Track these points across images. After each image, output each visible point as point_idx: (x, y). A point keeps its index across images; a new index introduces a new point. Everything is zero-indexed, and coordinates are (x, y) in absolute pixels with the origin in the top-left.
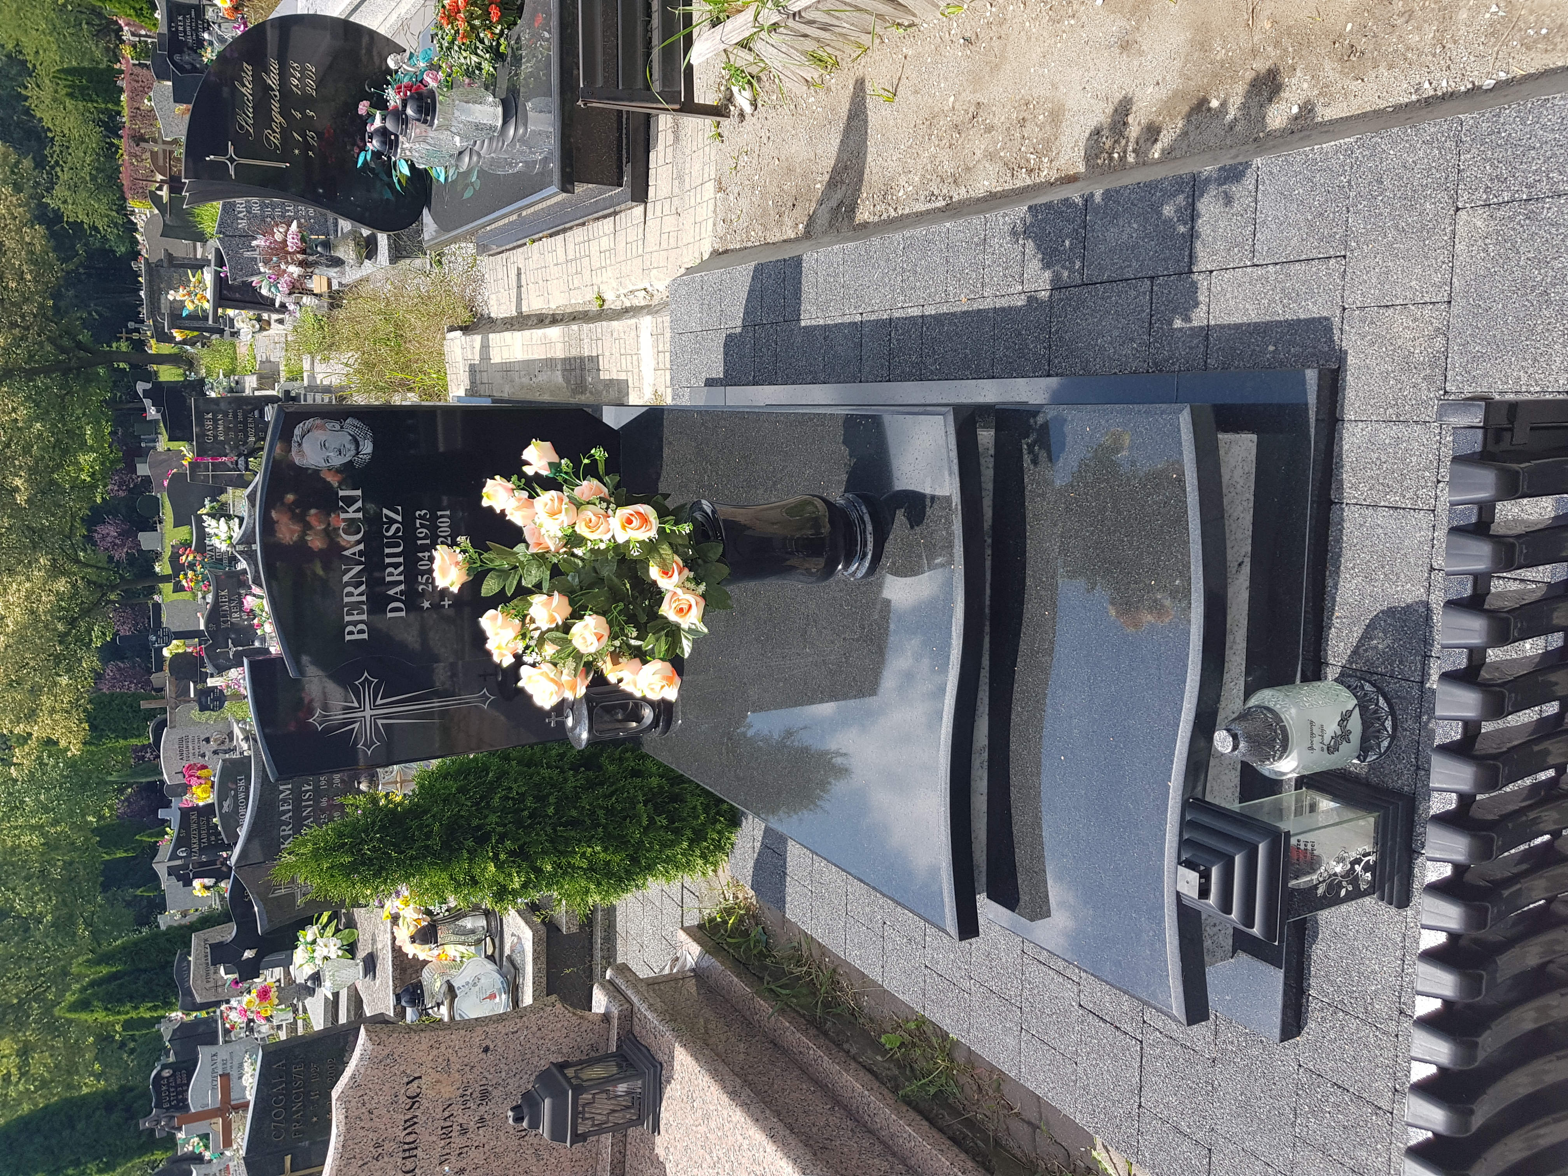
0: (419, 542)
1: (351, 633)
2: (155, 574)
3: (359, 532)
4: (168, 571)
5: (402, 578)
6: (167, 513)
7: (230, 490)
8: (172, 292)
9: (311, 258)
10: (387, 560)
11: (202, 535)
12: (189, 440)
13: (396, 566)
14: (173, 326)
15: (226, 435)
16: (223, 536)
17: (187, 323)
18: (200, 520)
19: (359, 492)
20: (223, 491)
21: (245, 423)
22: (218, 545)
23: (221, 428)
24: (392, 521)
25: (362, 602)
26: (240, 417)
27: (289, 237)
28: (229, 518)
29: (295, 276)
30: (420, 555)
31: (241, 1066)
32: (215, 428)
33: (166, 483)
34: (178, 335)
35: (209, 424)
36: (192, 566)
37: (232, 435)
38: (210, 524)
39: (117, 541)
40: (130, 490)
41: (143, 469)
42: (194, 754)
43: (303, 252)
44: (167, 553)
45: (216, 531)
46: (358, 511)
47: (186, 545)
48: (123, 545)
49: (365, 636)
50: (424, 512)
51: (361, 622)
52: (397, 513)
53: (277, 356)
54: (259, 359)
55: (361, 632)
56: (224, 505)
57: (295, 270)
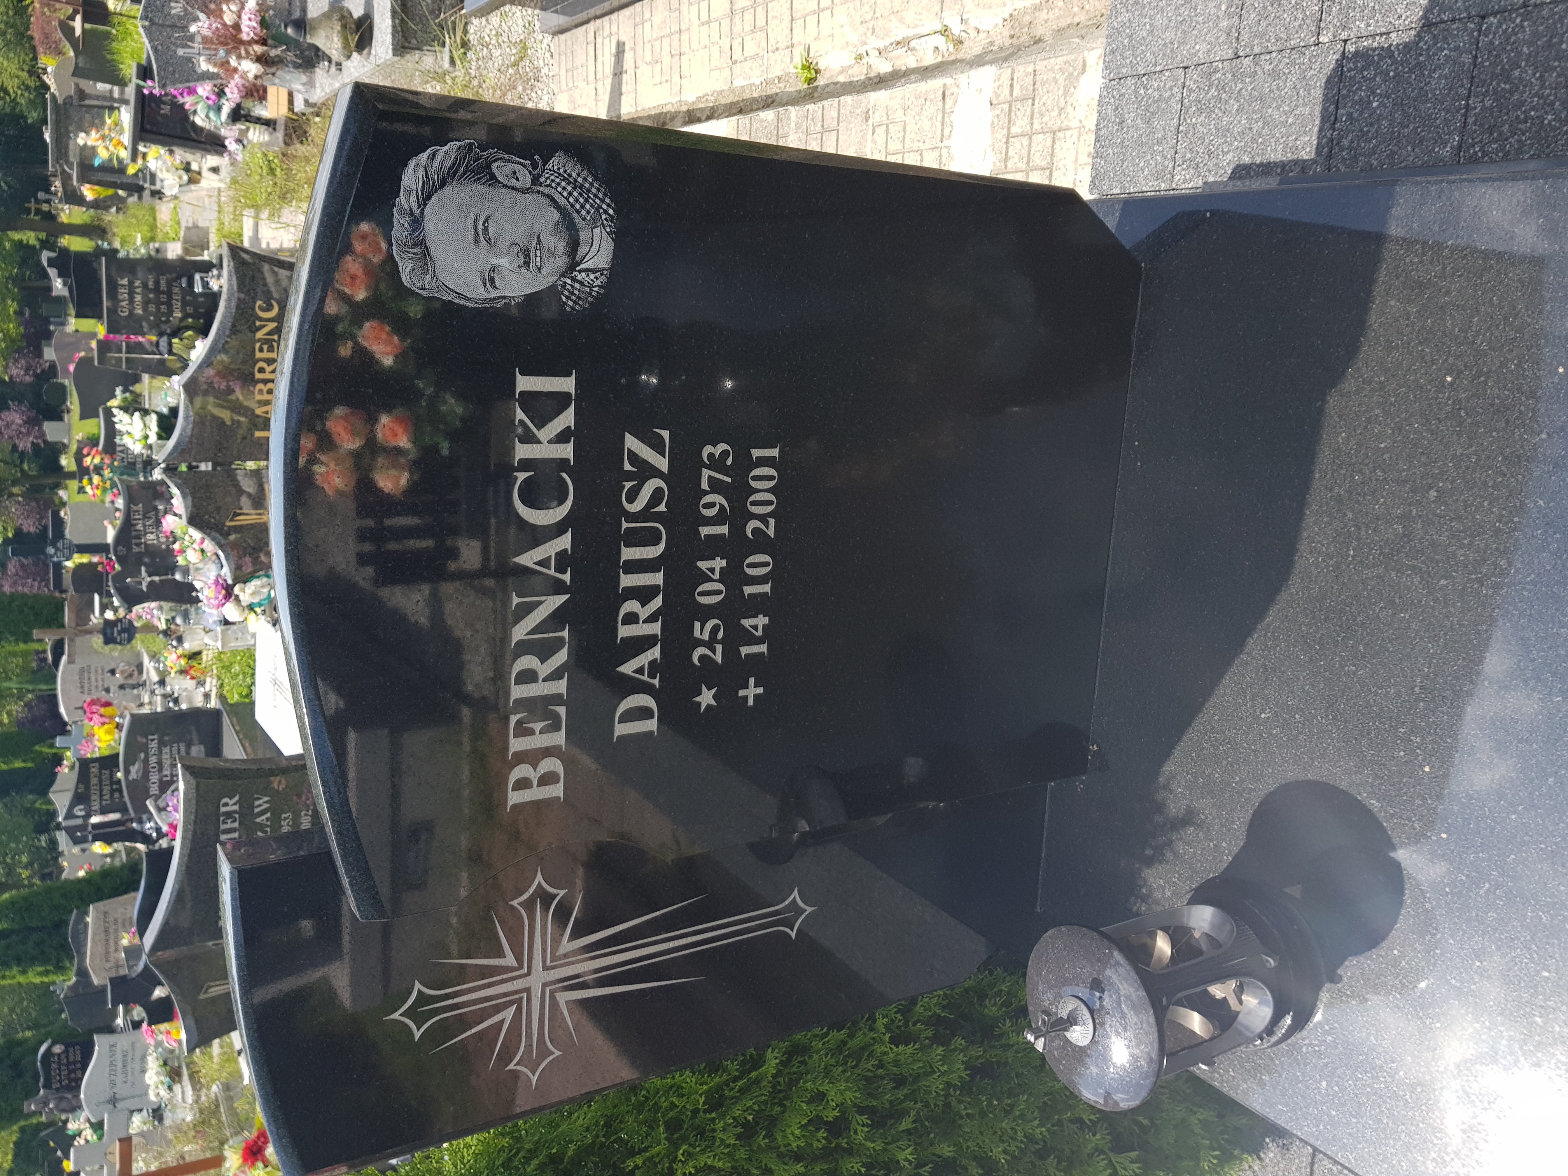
0: (705, 531)
1: (523, 784)
2: (60, 468)
3: (562, 501)
4: (73, 467)
5: (655, 628)
6: (74, 403)
7: (146, 377)
8: (82, 135)
9: (273, 53)
10: (627, 581)
11: (111, 431)
12: (99, 317)
13: (644, 595)
14: (83, 179)
15: (145, 309)
16: (138, 435)
17: (100, 176)
18: (109, 414)
19: (567, 384)
20: (137, 379)
21: (169, 294)
22: (130, 445)
23: (138, 298)
24: (646, 471)
25: (556, 699)
26: (163, 286)
27: (245, 17)
28: (145, 412)
29: (251, 76)
30: (703, 565)
31: (143, 1058)
32: (131, 300)
33: (72, 368)
34: (89, 192)
35: (123, 293)
36: (98, 470)
37: (152, 308)
38: (122, 420)
39: (23, 429)
40: (36, 375)
41: (49, 354)
42: (97, 687)
43: (263, 42)
44: (74, 447)
45: (129, 428)
46: (562, 438)
47: (93, 442)
48: (28, 434)
49: (557, 790)
50: (723, 447)
51: (547, 752)
52: (657, 445)
53: (208, 220)
54: (184, 224)
55: (547, 779)
56: (137, 397)
57: (250, 68)
